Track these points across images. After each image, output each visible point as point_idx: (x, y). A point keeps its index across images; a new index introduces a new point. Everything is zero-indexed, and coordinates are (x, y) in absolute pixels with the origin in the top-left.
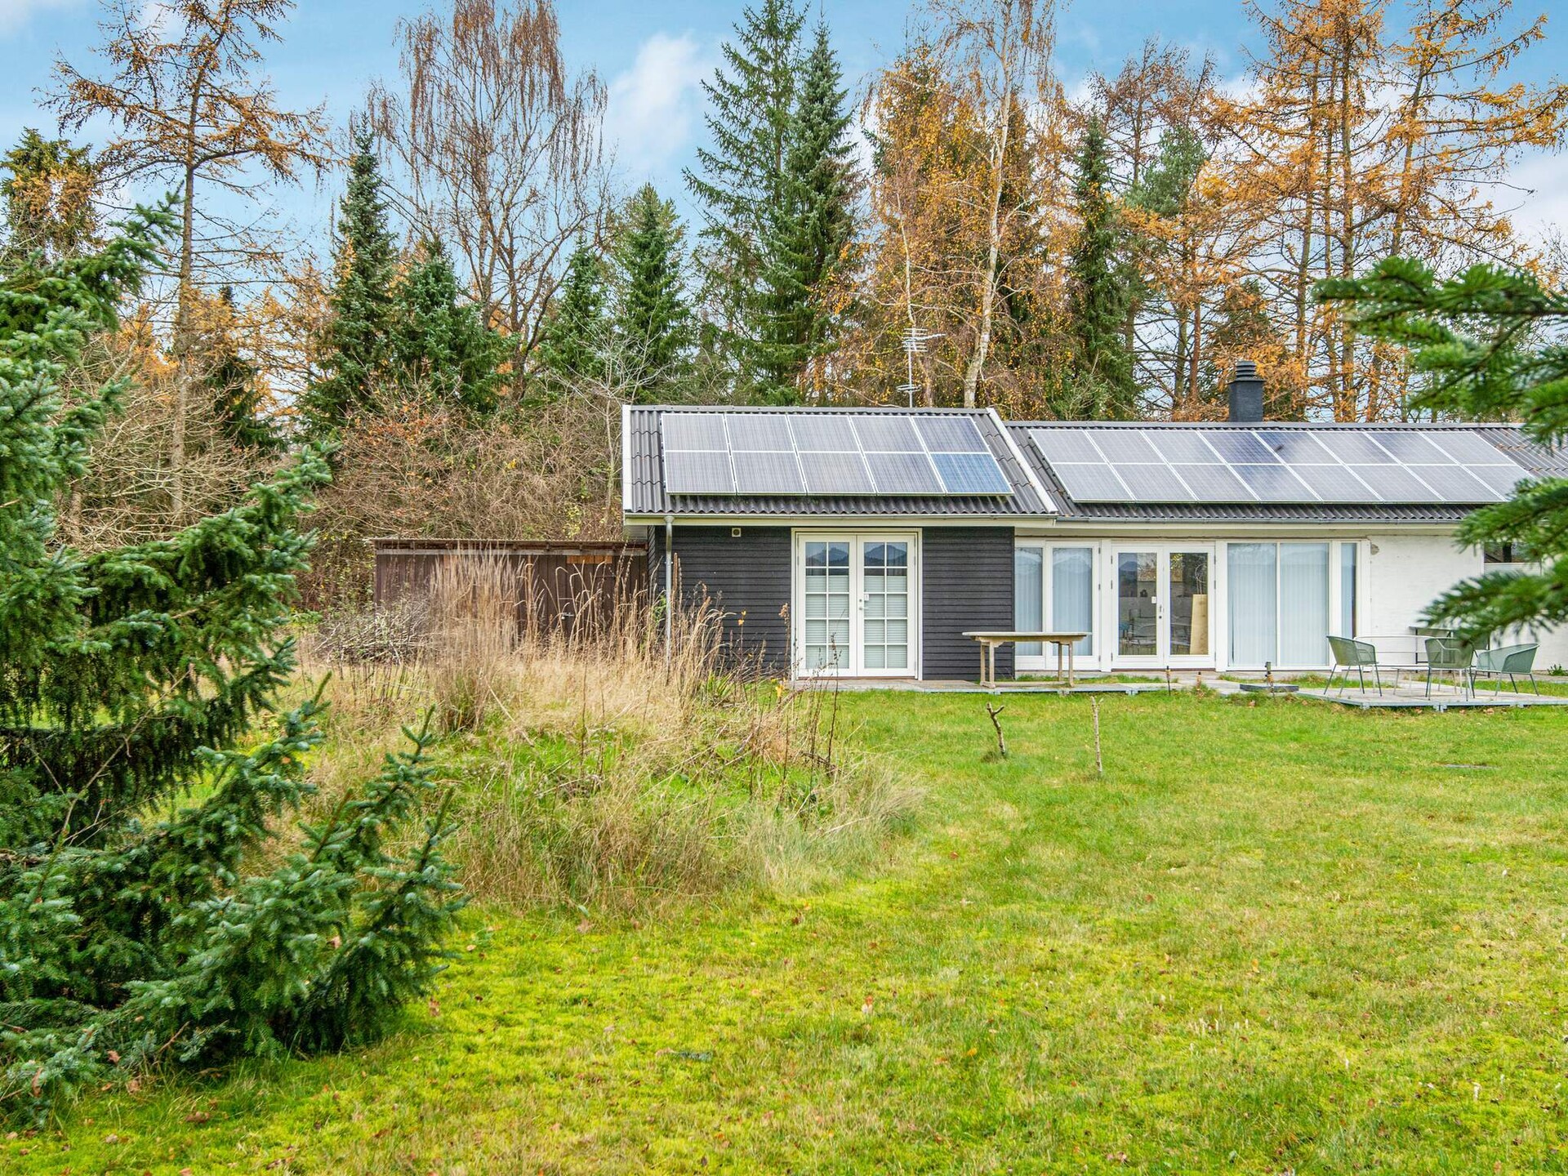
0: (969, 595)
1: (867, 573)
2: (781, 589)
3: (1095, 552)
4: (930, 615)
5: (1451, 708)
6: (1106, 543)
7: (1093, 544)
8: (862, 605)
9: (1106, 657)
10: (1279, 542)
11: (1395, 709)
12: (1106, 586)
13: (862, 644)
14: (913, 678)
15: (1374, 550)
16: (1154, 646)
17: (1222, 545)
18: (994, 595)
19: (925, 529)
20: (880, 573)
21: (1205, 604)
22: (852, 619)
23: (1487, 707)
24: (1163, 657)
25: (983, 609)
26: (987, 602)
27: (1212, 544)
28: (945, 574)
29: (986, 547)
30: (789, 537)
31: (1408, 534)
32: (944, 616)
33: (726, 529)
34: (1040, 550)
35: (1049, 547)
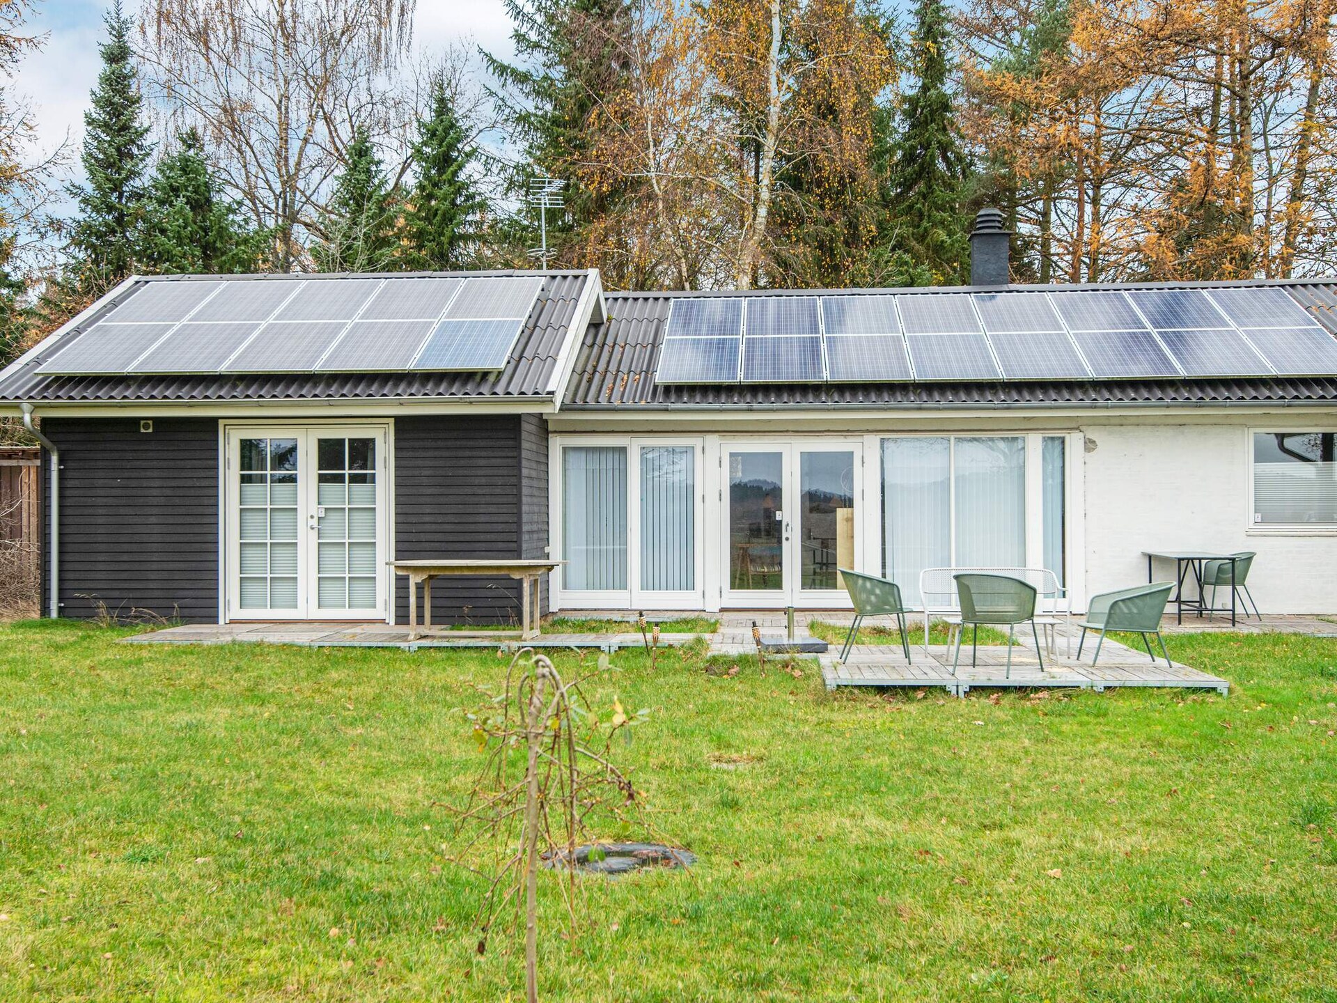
0: (461, 509)
1: (323, 479)
2: (206, 501)
3: (698, 451)
4: (403, 537)
5: (974, 689)
6: (712, 440)
7: (695, 441)
8: (314, 522)
9: (712, 592)
10: (952, 436)
11: (881, 689)
12: (712, 498)
13: (314, 576)
14: (383, 621)
15: (1090, 445)
16: (779, 576)
17: (873, 441)
18: (492, 509)
19: (399, 420)
20: (339, 479)
21: (850, 520)
22: (301, 540)
23: (1037, 689)
24: (792, 592)
25: (480, 528)
26: (483, 519)
27: (859, 439)
28: (425, 481)
29: (482, 443)
30: (217, 431)
31: (1139, 423)
32: (423, 537)
33: (135, 421)
34: (623, 450)
35: (634, 446)
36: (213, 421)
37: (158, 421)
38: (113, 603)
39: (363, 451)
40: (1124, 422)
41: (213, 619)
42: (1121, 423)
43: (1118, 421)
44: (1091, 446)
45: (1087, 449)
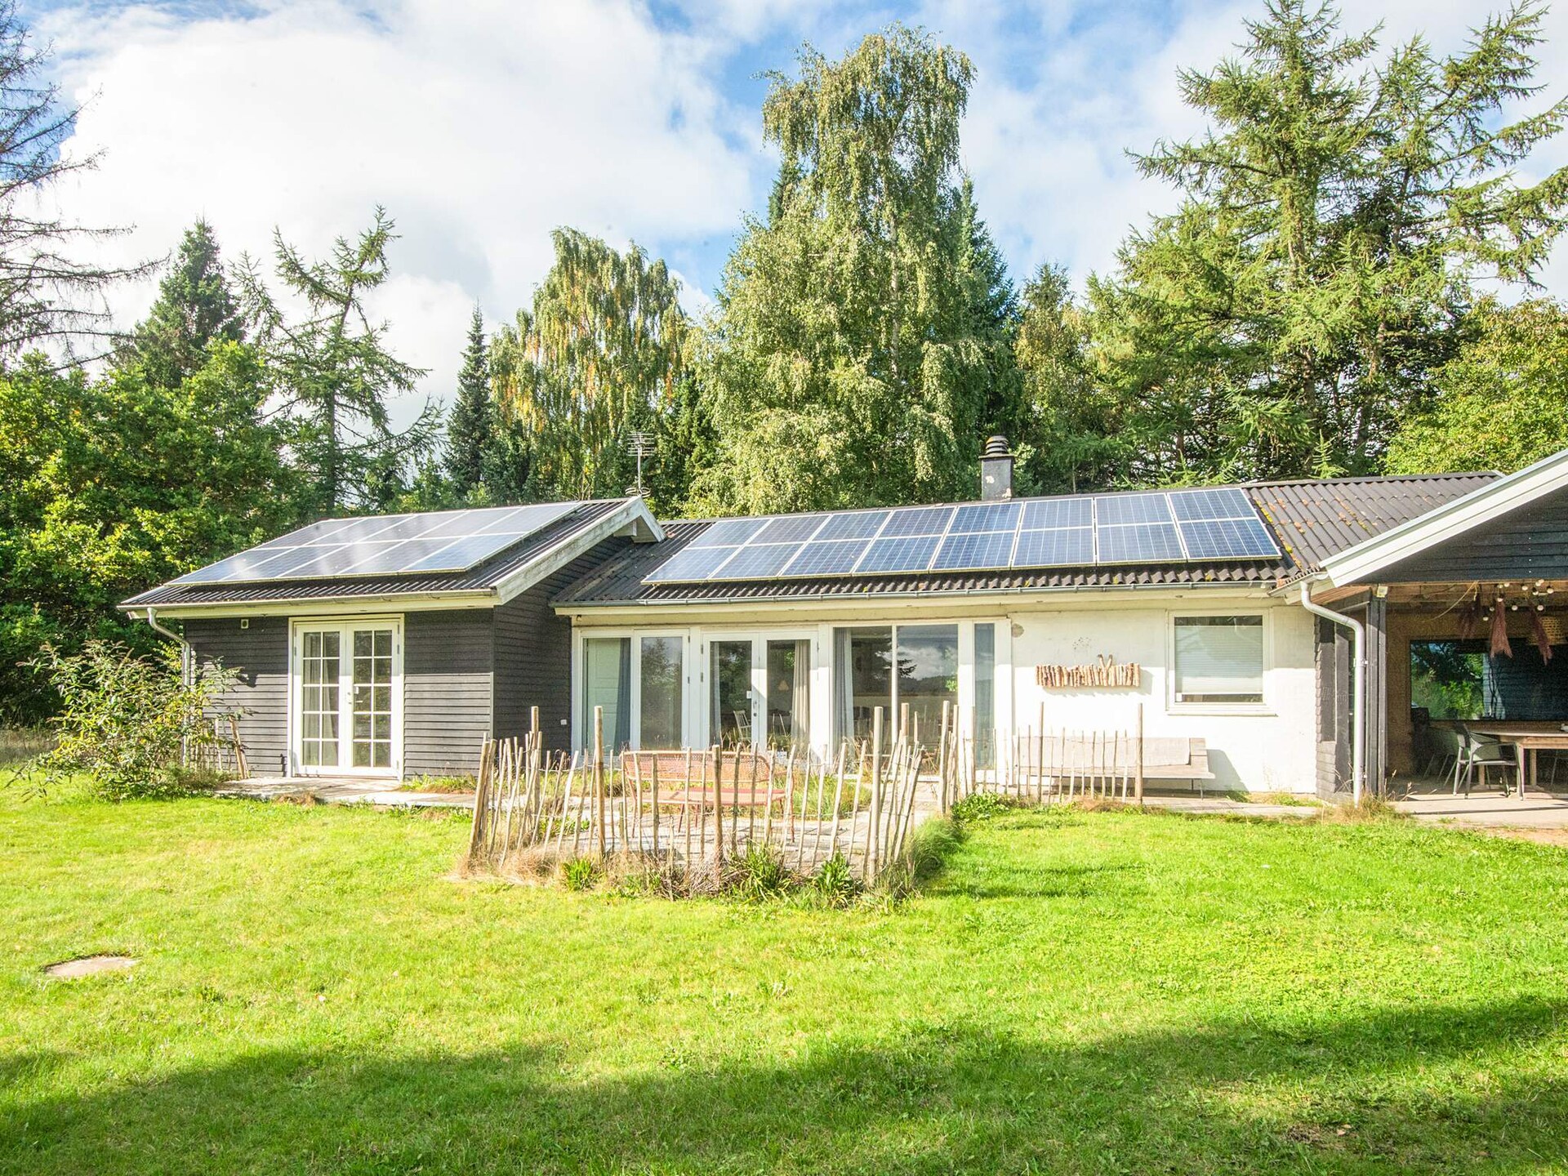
0: (449, 687)
1: (357, 663)
2: (280, 681)
3: (685, 641)
4: (410, 709)
6: (696, 632)
7: (683, 632)
8: (351, 699)
10: (894, 624)
12: (695, 678)
13: (350, 740)
14: (396, 778)
17: (826, 629)
19: (408, 615)
20: (368, 663)
22: (341, 713)
25: (462, 703)
26: (465, 695)
27: (814, 629)
28: (426, 664)
29: (466, 633)
30: (287, 627)
32: (425, 710)
33: (237, 620)
34: (629, 640)
35: (636, 637)
36: (285, 619)
37: (252, 620)
39: (384, 641)
41: (283, 773)
42: (1047, 609)
43: (1043, 608)
44: (1016, 631)
45: (1013, 634)
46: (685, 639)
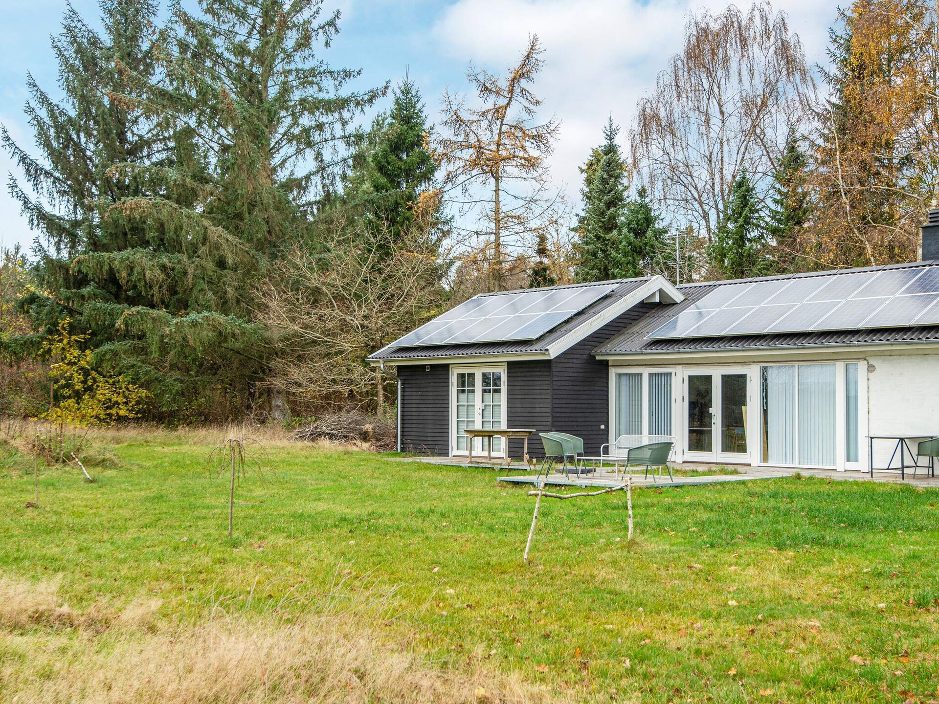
0: (530, 406)
1: (484, 391)
2: (445, 401)
6: (679, 368)
7: (672, 369)
8: (480, 411)
9: (680, 452)
10: (796, 364)
12: (679, 399)
14: (503, 458)
15: (871, 368)
16: (711, 445)
18: (541, 406)
19: (509, 363)
20: (489, 391)
22: (476, 420)
24: (716, 454)
25: (536, 414)
26: (538, 410)
27: (749, 367)
28: (518, 392)
29: (538, 374)
30: (448, 370)
31: (901, 354)
32: (517, 419)
33: (424, 366)
34: (641, 375)
35: (646, 372)
36: (447, 366)
37: (431, 366)
38: (416, 446)
39: (497, 378)
40: (894, 353)
41: (447, 454)
42: (891, 354)
43: (888, 353)
45: (870, 371)
46: (673, 375)
